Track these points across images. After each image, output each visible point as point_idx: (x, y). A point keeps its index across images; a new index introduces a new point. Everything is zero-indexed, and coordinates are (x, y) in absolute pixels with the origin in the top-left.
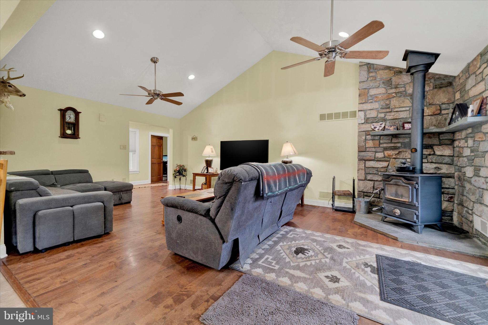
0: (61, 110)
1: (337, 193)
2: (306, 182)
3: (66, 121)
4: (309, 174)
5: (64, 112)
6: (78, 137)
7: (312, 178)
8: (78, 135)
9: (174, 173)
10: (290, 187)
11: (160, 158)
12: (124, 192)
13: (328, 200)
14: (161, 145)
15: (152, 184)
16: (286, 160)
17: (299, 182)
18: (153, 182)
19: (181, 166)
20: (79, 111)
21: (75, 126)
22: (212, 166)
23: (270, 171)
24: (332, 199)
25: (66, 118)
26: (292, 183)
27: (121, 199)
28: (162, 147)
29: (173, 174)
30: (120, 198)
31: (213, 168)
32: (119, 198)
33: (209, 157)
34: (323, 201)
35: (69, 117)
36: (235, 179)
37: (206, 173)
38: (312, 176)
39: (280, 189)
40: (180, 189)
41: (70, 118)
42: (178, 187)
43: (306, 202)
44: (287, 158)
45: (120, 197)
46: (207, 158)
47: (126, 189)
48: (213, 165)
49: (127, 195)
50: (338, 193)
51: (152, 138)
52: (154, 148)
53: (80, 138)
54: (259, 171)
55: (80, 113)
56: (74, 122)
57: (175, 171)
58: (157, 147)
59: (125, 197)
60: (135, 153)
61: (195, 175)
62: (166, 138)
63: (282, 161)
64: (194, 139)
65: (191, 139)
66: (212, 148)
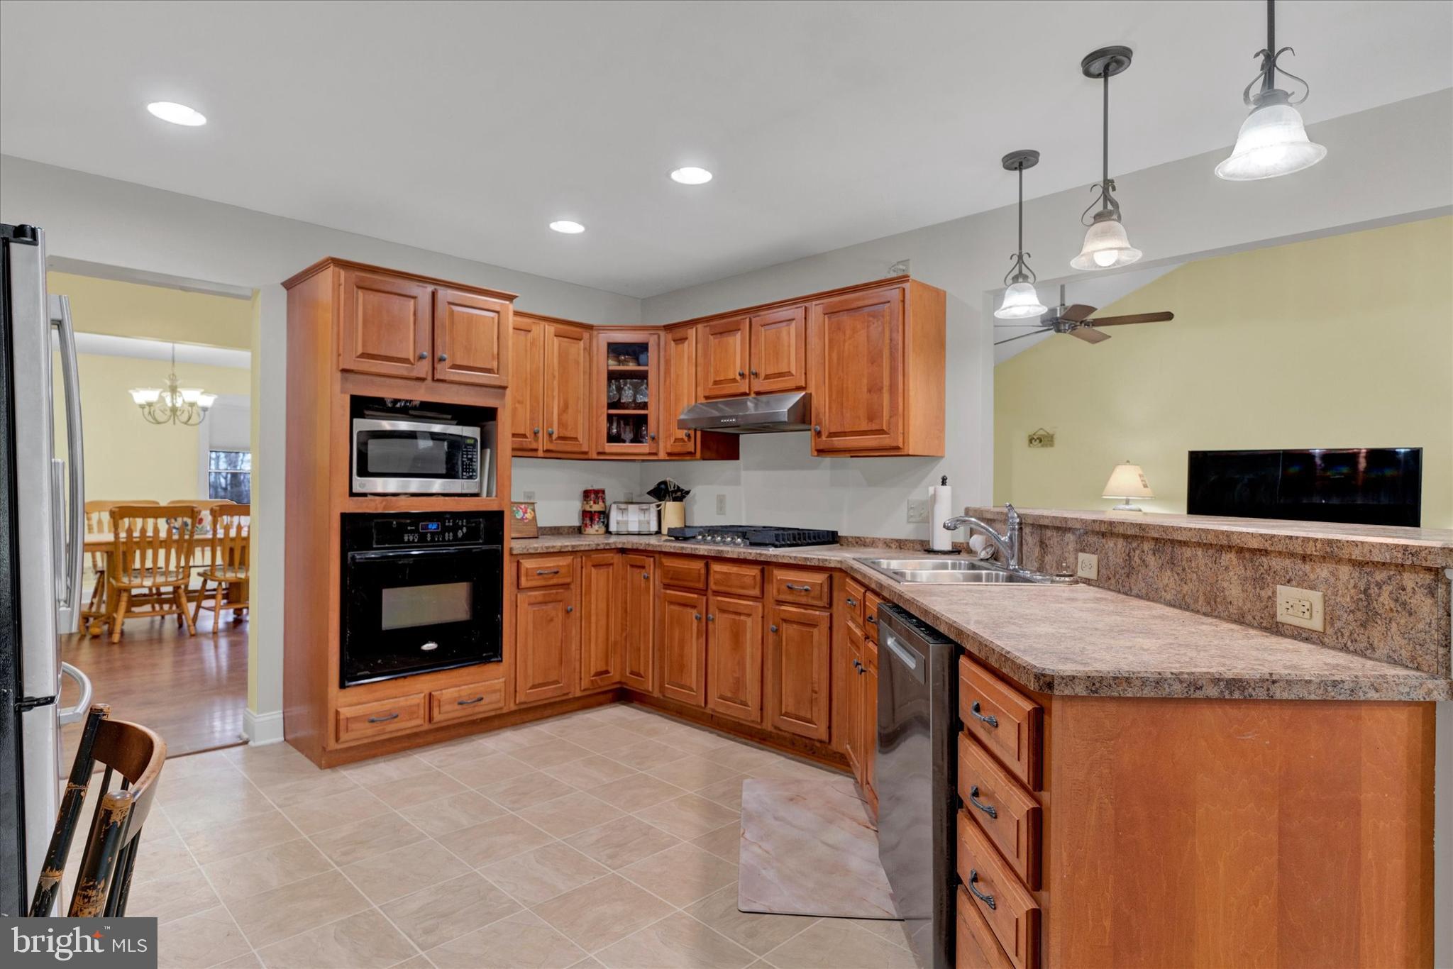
33: (1128, 502)
64: (1038, 441)
65: (1027, 442)
66: (1142, 472)
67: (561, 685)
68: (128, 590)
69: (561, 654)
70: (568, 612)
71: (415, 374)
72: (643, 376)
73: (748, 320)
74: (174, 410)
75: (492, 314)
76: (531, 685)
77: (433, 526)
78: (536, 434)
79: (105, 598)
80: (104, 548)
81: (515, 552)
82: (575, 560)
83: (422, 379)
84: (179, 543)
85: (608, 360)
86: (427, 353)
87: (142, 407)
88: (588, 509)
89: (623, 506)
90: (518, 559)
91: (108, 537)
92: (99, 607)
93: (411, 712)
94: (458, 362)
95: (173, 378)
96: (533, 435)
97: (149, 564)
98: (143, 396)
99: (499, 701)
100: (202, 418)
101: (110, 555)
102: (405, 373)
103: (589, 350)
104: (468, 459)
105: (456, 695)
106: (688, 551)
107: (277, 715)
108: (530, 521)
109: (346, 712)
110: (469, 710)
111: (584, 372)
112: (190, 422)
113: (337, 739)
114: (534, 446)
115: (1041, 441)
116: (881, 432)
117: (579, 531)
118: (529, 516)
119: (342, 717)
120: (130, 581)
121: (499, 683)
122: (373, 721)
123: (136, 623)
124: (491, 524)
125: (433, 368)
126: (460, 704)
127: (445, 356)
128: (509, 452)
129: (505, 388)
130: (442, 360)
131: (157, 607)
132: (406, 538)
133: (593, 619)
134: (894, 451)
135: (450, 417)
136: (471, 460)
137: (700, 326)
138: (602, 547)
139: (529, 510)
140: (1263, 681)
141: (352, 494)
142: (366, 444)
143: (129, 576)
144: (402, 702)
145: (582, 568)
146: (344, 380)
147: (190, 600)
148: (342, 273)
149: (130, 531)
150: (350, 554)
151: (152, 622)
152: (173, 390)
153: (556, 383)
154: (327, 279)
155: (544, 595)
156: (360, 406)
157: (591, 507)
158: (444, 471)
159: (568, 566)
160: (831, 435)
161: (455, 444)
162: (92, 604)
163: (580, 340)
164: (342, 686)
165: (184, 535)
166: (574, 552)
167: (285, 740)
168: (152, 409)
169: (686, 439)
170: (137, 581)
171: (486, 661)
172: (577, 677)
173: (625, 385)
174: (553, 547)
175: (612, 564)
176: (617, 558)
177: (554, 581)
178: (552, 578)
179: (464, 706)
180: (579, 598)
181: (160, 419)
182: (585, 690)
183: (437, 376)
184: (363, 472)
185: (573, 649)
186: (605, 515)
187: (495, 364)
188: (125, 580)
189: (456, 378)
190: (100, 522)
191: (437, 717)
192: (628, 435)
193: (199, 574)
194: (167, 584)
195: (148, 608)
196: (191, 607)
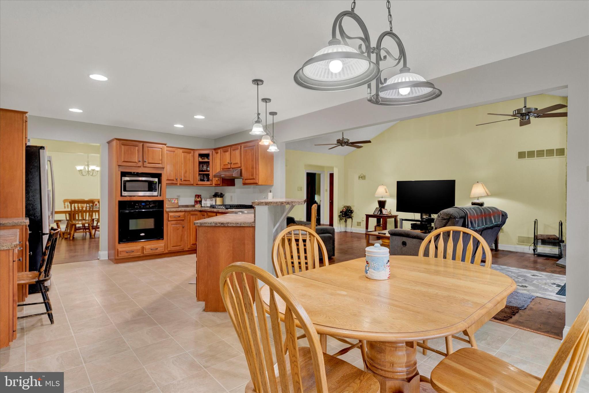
1: (538, 238)
2: (501, 223)
4: (504, 216)
7: (507, 219)
9: (340, 215)
10: (486, 226)
13: (529, 245)
16: (476, 201)
17: (495, 222)
19: (348, 207)
23: (471, 212)
24: (533, 245)
26: (488, 222)
31: (386, 209)
33: (382, 198)
34: (523, 247)
36: (451, 217)
37: (379, 214)
38: (507, 218)
39: (478, 226)
40: (345, 231)
42: (343, 230)
43: (500, 247)
44: (478, 199)
46: (380, 198)
48: (387, 206)
50: (540, 237)
54: (465, 212)
57: (341, 212)
61: (368, 216)
63: (472, 202)
65: (358, 178)
66: (386, 188)
67: (181, 247)
68: (75, 225)
69: (181, 239)
70: (183, 227)
71: (138, 166)
72: (208, 162)
73: (230, 149)
74: (88, 171)
75: (159, 149)
76: (172, 246)
77: (143, 204)
78: (177, 179)
79: (69, 228)
80: (68, 212)
81: (167, 211)
82: (186, 214)
83: (140, 167)
84: (89, 211)
85: (199, 158)
86: (141, 160)
87: (79, 171)
88: (196, 200)
89: (205, 199)
90: (168, 213)
91: (69, 210)
92: (67, 230)
93: (138, 251)
94: (150, 162)
95: (88, 162)
96: (176, 180)
97: (80, 218)
98: (79, 168)
99: (163, 250)
100: (97, 173)
101: (70, 215)
102: (135, 165)
103: (194, 156)
104: (154, 187)
105: (150, 247)
106: (212, 211)
107: (107, 252)
108: (176, 203)
109: (120, 249)
110: (154, 252)
111: (192, 162)
112: (93, 175)
113: (118, 256)
114: (176, 183)
115: (362, 178)
116: (254, 179)
117: (194, 206)
118: (176, 202)
119: (119, 251)
120: (75, 222)
121: (163, 245)
122: (127, 252)
123: (78, 235)
124: (160, 204)
125: (143, 164)
126: (151, 250)
127: (146, 161)
128: (165, 185)
129: (164, 168)
130: (145, 162)
131: (84, 230)
132: (136, 207)
133: (191, 229)
134: (256, 184)
135: (150, 176)
136: (155, 187)
137: (221, 149)
138: (194, 210)
139: (176, 200)
140: (227, 223)
141: (121, 196)
142: (125, 183)
143: (75, 221)
144: (135, 248)
145: (188, 216)
146: (119, 168)
147: (93, 228)
148: (118, 142)
149: (75, 207)
150: (121, 211)
151: (83, 235)
152: (88, 165)
153: (183, 165)
154: (114, 143)
155: (176, 222)
156: (123, 174)
157: (197, 199)
158: (147, 190)
159: (183, 215)
160: (246, 180)
161: (150, 183)
162: (66, 230)
163: (190, 153)
164: (119, 243)
165: (90, 209)
166: (185, 211)
167: (109, 259)
168: (82, 172)
169: (218, 180)
170: (77, 222)
171: (159, 239)
172: (187, 245)
173: (204, 165)
174: (178, 210)
175: (197, 215)
176: (198, 213)
177: (179, 219)
178: (178, 218)
179: (153, 250)
180: (187, 224)
181: (84, 175)
182: (189, 248)
183: (144, 166)
184: (125, 190)
185: (185, 237)
186: (200, 202)
187: (161, 162)
188: (74, 222)
189: (149, 166)
190: (68, 206)
191: (145, 252)
192: (206, 179)
193: (96, 221)
194: (86, 223)
195: (82, 230)
196: (93, 231)
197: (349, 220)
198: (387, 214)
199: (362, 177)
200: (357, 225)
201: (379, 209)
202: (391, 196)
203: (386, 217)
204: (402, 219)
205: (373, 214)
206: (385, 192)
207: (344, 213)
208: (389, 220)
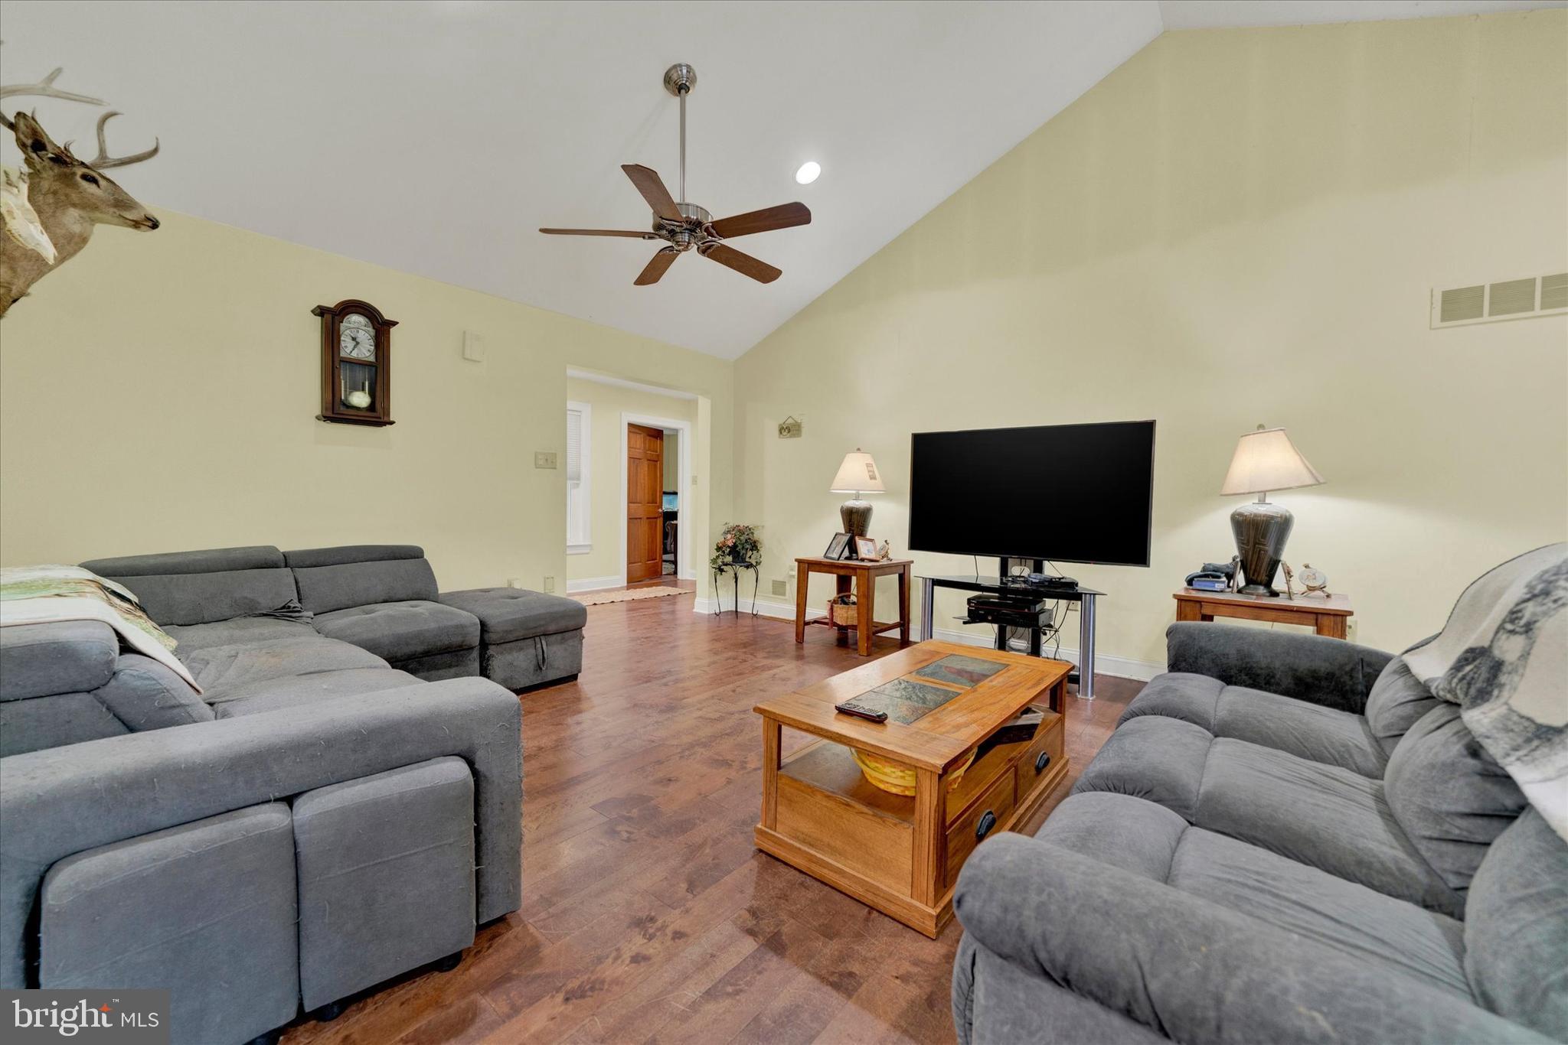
0: (321, 311)
3: (343, 354)
5: (333, 318)
6: (386, 419)
8: (387, 411)
9: (718, 557)
11: (654, 501)
12: (553, 638)
14: (658, 456)
15: (631, 591)
16: (1252, 509)
18: (633, 581)
19: (740, 531)
20: (387, 316)
21: (377, 373)
22: (870, 533)
25: (343, 344)
27: (544, 669)
28: (662, 464)
29: (714, 561)
30: (541, 662)
31: (871, 540)
32: (534, 662)
33: (857, 497)
35: (354, 339)
37: (846, 558)
40: (736, 613)
41: (358, 343)
42: (728, 605)
44: (1262, 501)
45: (541, 657)
46: (849, 500)
47: (563, 624)
48: (873, 529)
49: (566, 650)
51: (631, 434)
52: (637, 466)
53: (392, 423)
55: (395, 323)
56: (372, 359)
57: (719, 549)
58: (646, 463)
59: (557, 655)
60: (578, 485)
61: (806, 567)
62: (675, 433)
63: (1235, 515)
64: (787, 431)
65: (777, 432)
66: (870, 461)
115: (789, 431)
197: (746, 576)
198: (872, 556)
199: (789, 429)
200: (774, 593)
201: (846, 538)
202: (888, 494)
203: (870, 572)
204: (933, 579)
205: (825, 556)
206: (866, 475)
207: (728, 550)
208: (880, 581)
